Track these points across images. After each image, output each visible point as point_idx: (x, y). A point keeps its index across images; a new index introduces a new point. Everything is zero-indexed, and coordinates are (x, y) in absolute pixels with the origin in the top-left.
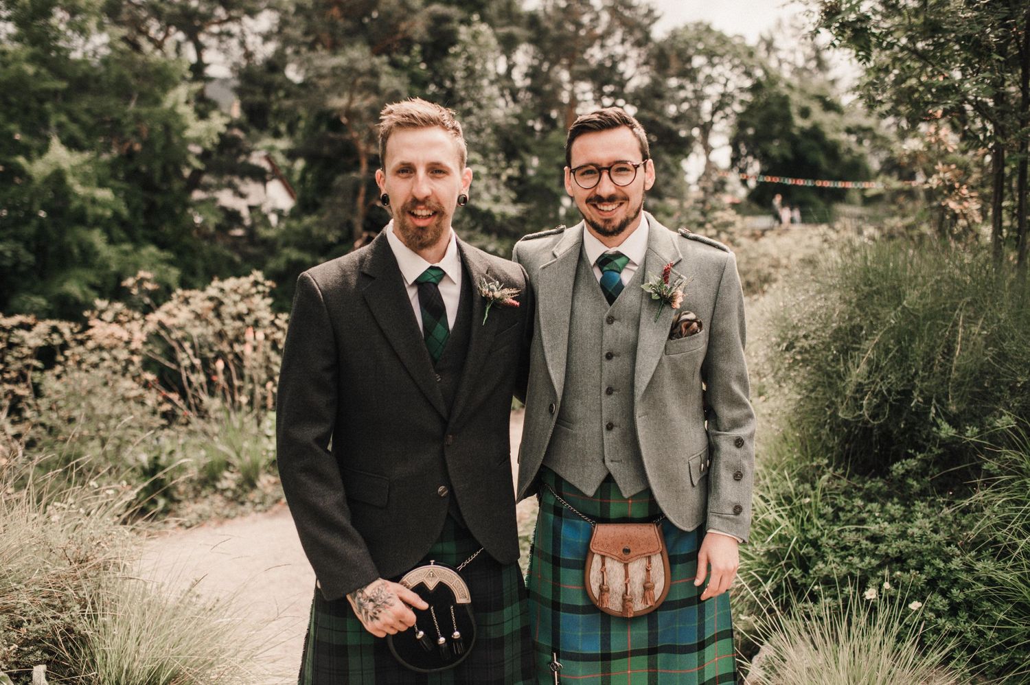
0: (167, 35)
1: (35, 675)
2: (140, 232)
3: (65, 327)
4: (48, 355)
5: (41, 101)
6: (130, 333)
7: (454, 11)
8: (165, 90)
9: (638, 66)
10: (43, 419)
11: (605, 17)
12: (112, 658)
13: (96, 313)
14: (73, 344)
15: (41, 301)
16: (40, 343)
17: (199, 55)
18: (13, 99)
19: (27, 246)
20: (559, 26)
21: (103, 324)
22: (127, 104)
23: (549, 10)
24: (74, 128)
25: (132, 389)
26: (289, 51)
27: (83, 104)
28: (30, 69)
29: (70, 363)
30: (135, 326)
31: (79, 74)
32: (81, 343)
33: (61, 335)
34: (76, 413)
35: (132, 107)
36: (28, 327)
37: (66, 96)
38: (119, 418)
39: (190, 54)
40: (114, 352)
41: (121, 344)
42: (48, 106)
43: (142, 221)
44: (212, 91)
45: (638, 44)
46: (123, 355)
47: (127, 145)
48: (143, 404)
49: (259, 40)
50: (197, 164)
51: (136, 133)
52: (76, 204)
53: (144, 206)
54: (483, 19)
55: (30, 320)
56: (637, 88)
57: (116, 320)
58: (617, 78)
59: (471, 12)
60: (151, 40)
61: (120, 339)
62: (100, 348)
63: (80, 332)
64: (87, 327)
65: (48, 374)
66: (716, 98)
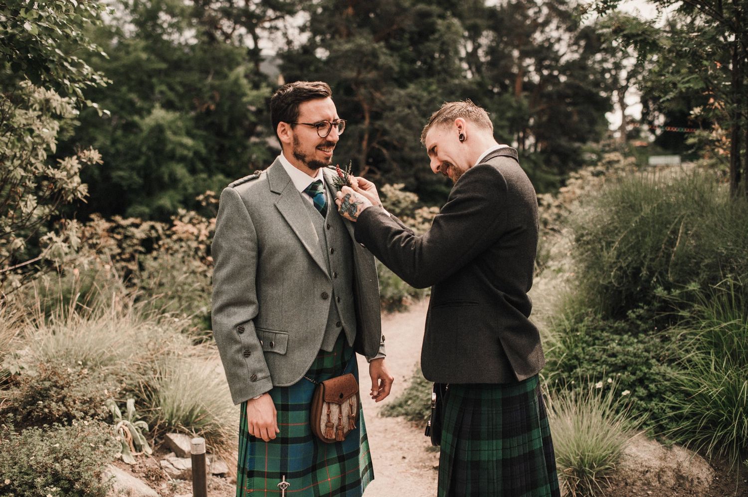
0: (234, 29)
1: (128, 405)
2: (214, 165)
3: (159, 226)
4: (149, 244)
5: (150, 77)
6: (200, 231)
7: (435, 9)
8: (231, 69)
9: (569, 46)
10: (144, 284)
11: (545, 11)
12: (169, 401)
13: (179, 217)
14: (163, 237)
15: (146, 210)
16: (143, 236)
17: (256, 43)
18: (133, 76)
19: (139, 174)
20: (512, 17)
21: (182, 224)
22: (206, 78)
23: (505, 5)
24: (171, 95)
25: (200, 267)
26: (318, 39)
27: (178, 78)
28: (144, 56)
29: (162, 249)
30: (203, 226)
31: (175, 57)
32: (169, 236)
33: (157, 231)
34: (164, 281)
35: (210, 80)
36: (137, 226)
37: (166, 73)
38: (190, 285)
39: (249, 43)
40: (189, 243)
41: (194, 238)
42: (154, 80)
43: (215, 157)
44: (264, 68)
45: (569, 30)
46: (194, 245)
47: (206, 106)
48: (206, 276)
49: (297, 31)
50: (253, 118)
51: (212, 98)
52: (170, 147)
53: (217, 147)
54: (455, 15)
55: (138, 221)
56: (568, 62)
57: (190, 221)
58: (552, 56)
59: (446, 9)
60: (224, 33)
61: (192, 234)
62: (180, 240)
63: (169, 229)
64: (173, 225)
65: (149, 256)
66: (630, 68)
